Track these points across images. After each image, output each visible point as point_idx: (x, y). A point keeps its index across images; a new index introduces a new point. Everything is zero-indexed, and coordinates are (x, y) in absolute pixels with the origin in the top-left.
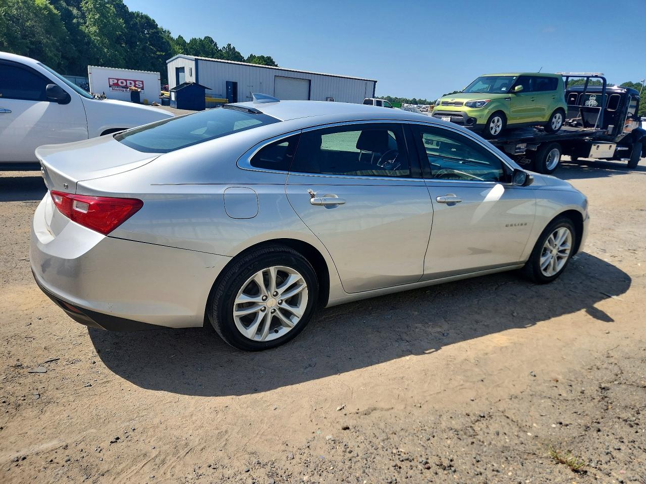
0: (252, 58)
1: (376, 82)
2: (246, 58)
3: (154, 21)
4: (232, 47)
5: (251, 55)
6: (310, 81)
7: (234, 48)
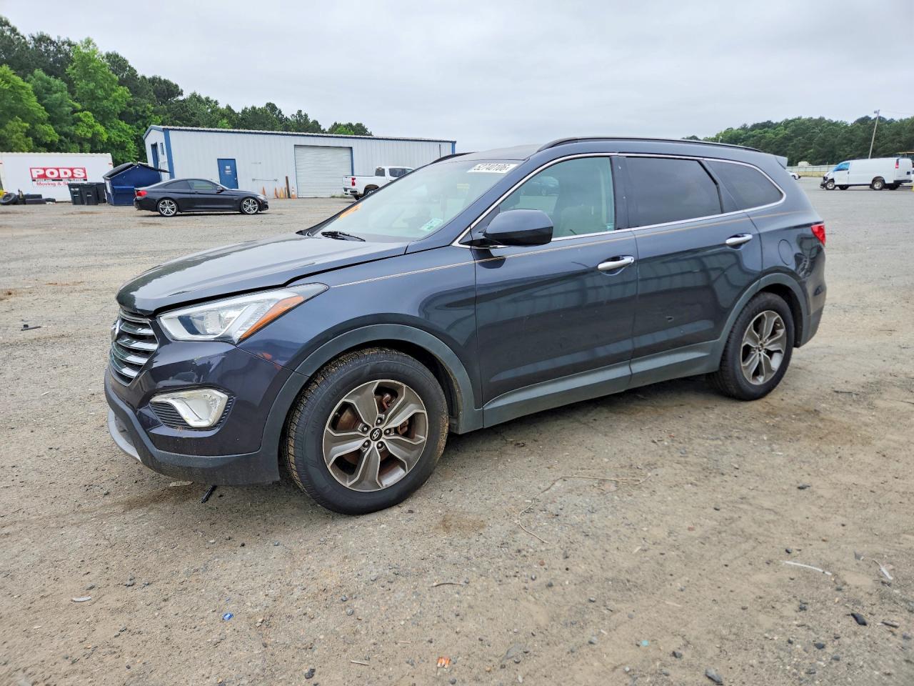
0: (336, 128)
1: (455, 142)
2: (327, 130)
3: (177, 86)
4: (303, 114)
5: (335, 124)
6: (351, 148)
7: (306, 115)
